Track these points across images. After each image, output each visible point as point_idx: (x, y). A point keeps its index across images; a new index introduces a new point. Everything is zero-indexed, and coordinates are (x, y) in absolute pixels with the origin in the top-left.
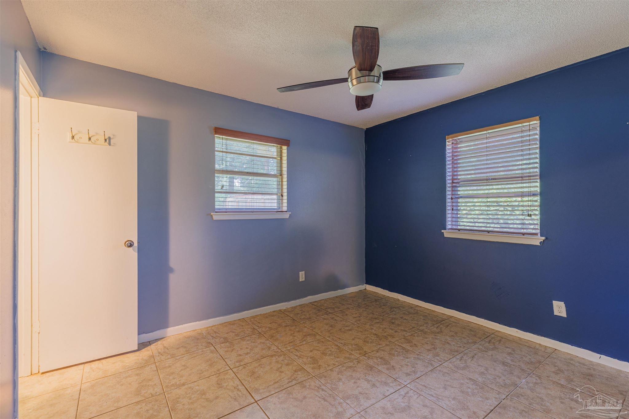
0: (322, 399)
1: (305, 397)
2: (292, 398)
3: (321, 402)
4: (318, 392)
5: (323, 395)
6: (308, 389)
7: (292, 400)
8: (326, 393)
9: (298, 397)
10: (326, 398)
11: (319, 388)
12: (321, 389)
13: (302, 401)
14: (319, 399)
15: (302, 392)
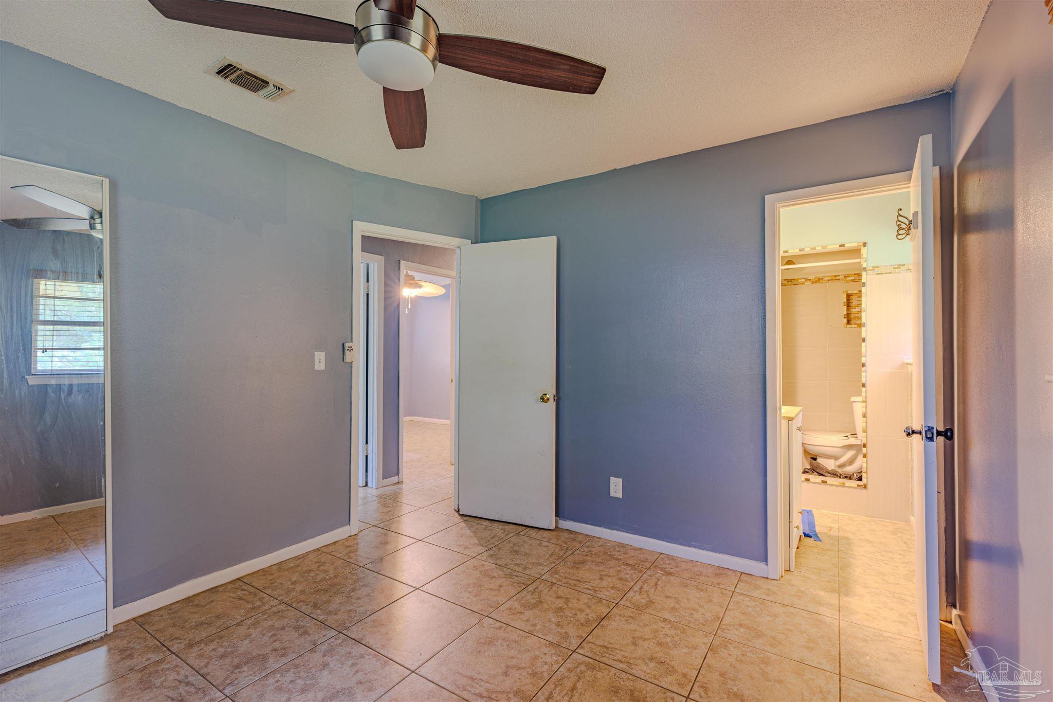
0: (476, 679)
1: (506, 674)
2: (525, 668)
3: (476, 673)
4: (487, 690)
5: (477, 686)
6: (509, 690)
7: (524, 665)
8: (473, 690)
9: (517, 672)
10: (470, 683)
11: (489, 697)
12: (485, 697)
13: (507, 667)
14: (481, 677)
15: (515, 682)
